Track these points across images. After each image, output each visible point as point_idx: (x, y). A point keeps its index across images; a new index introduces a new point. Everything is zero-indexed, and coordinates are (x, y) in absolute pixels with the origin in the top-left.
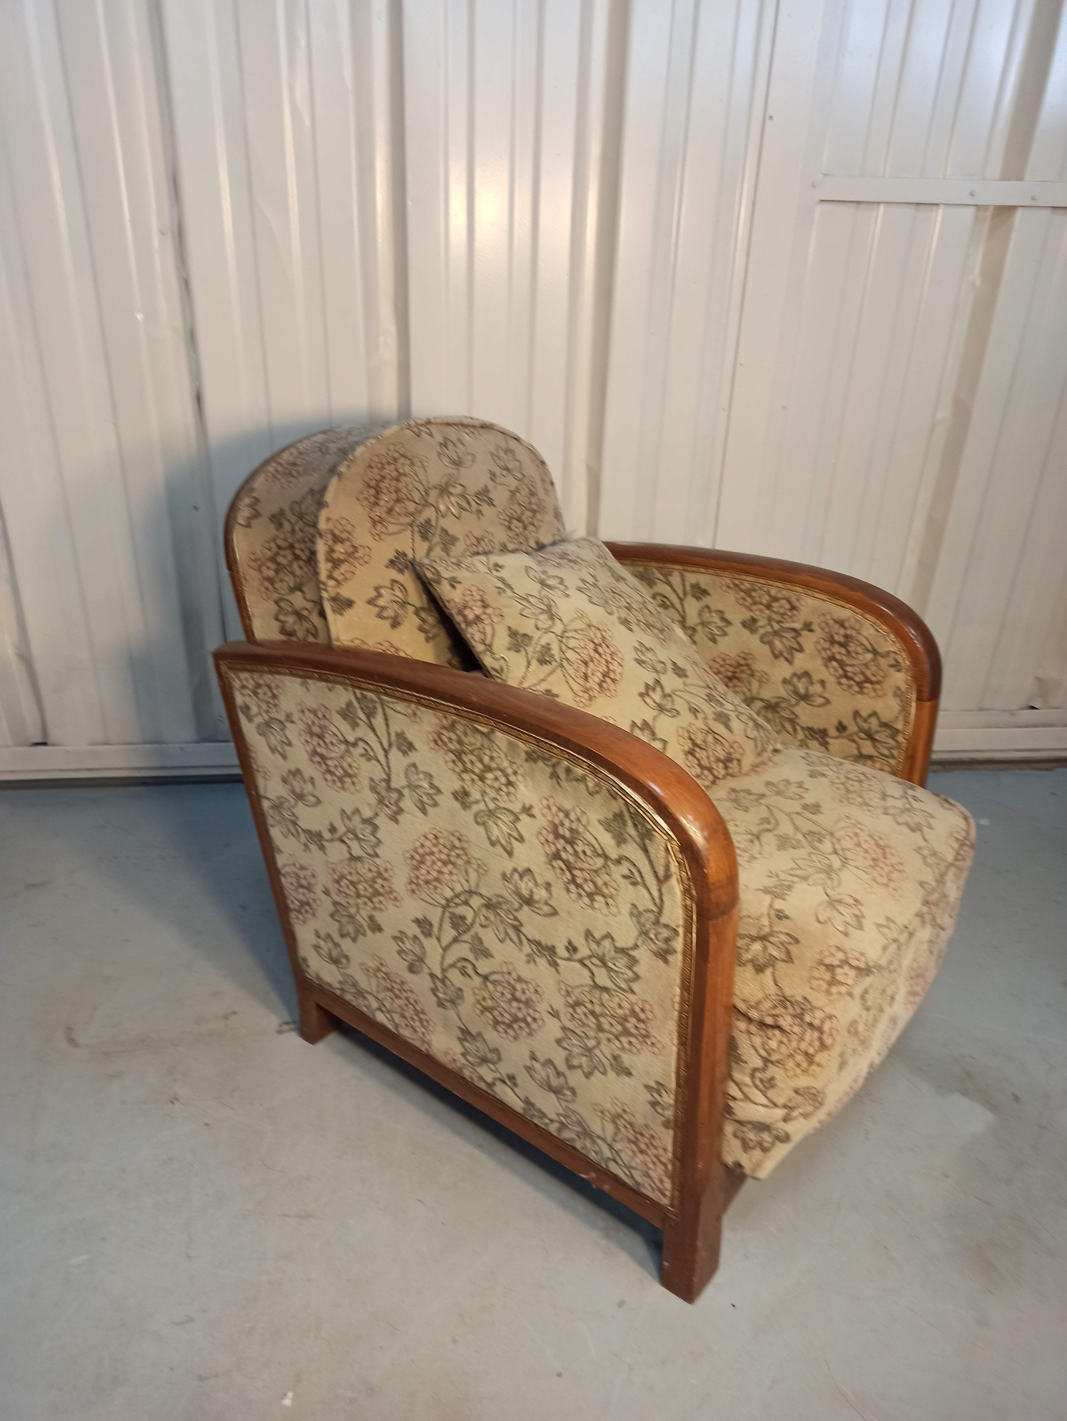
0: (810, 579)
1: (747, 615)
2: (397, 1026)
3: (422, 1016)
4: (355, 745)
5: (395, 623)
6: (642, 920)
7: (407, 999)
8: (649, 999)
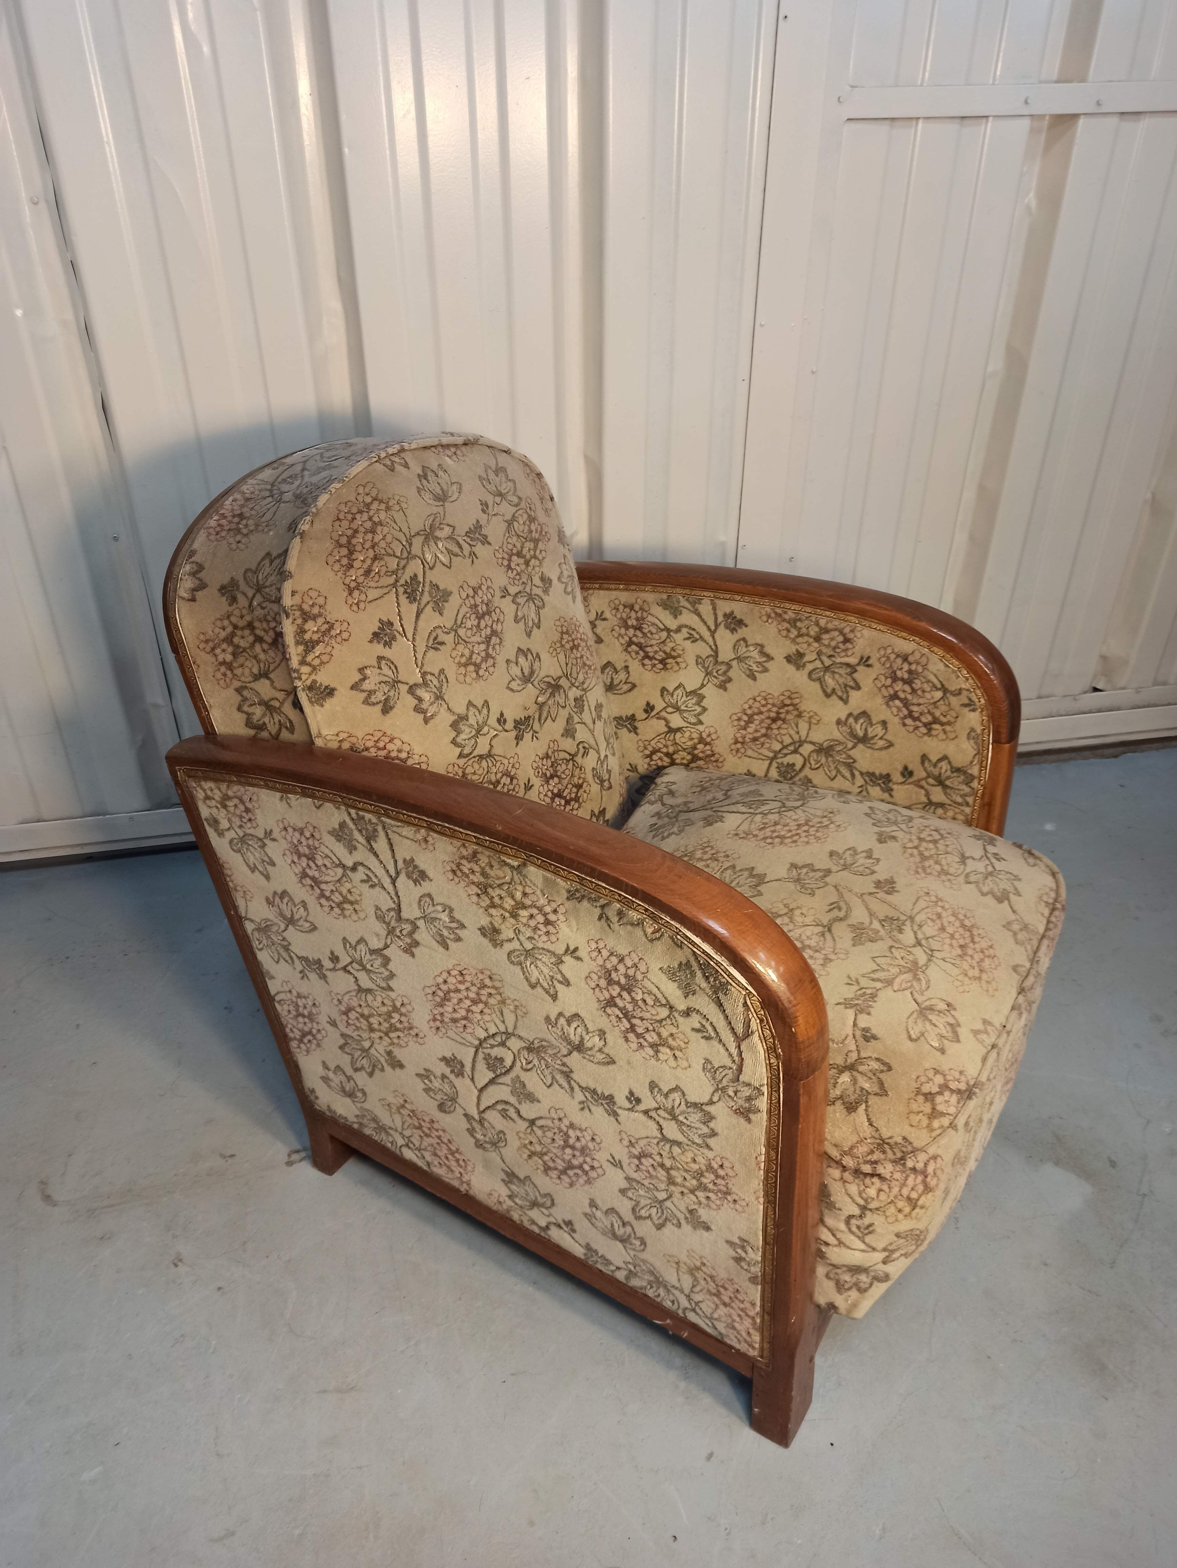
0: (867, 607)
1: (792, 649)
2: (428, 1164)
3: (456, 1155)
4: (354, 869)
5: (387, 709)
6: (718, 1076)
7: (439, 1137)
8: (729, 1156)
